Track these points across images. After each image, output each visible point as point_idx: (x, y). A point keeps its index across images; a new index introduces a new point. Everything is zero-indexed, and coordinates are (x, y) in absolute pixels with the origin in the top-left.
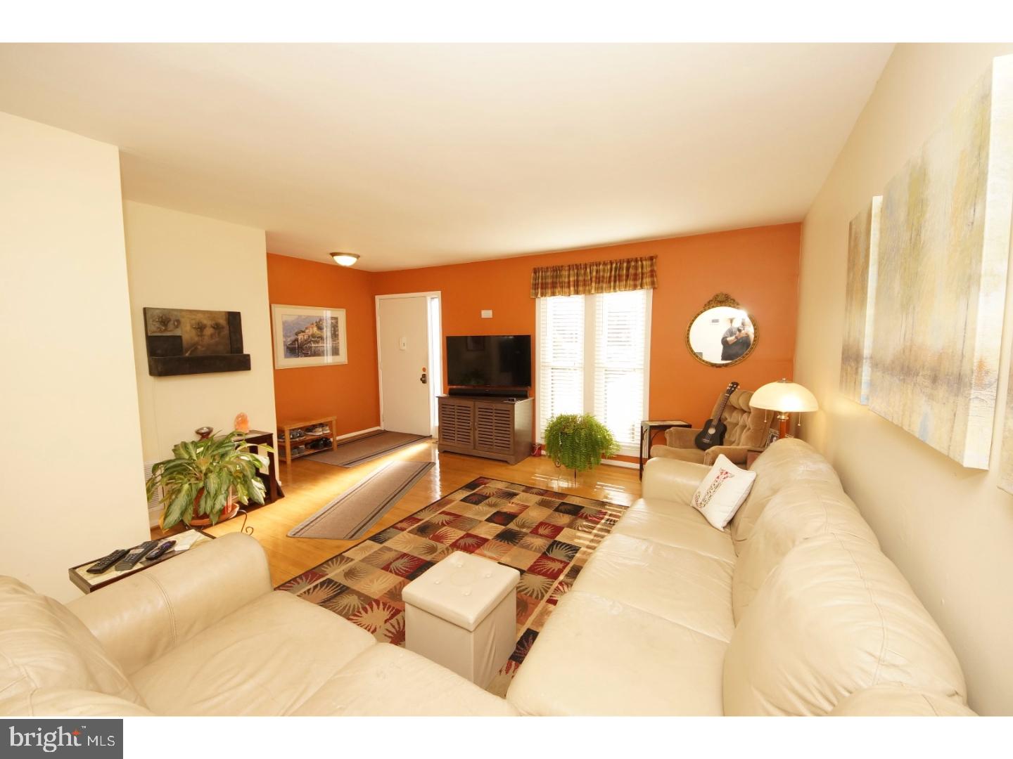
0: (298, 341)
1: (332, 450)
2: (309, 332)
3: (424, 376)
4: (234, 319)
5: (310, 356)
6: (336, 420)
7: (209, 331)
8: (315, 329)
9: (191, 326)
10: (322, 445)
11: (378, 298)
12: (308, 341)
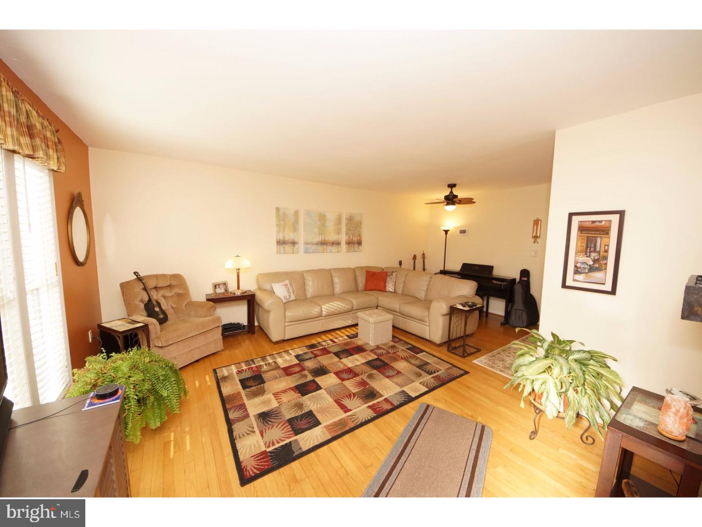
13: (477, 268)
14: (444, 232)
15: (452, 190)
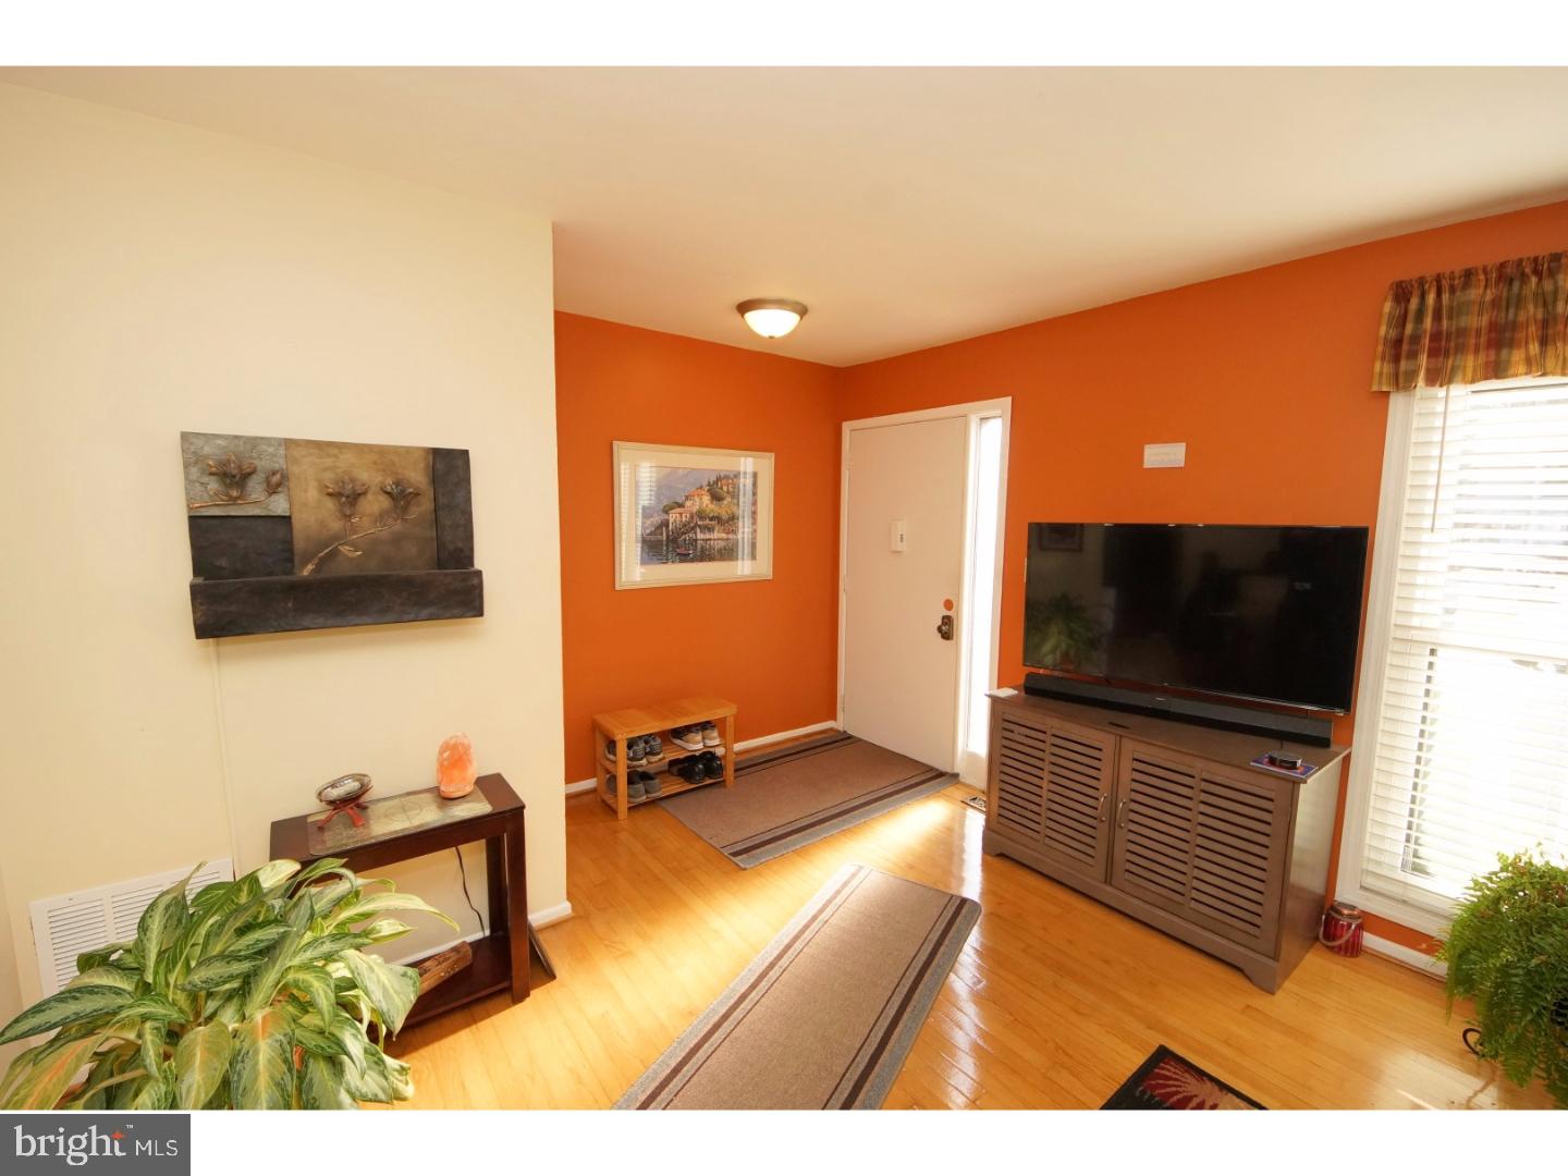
0: (667, 526)
1: (722, 784)
2: (693, 506)
3: (947, 621)
4: (450, 468)
5: (692, 561)
6: (736, 717)
7: (374, 504)
8: (706, 499)
9: (323, 487)
10: (701, 771)
11: (847, 426)
12: (689, 527)
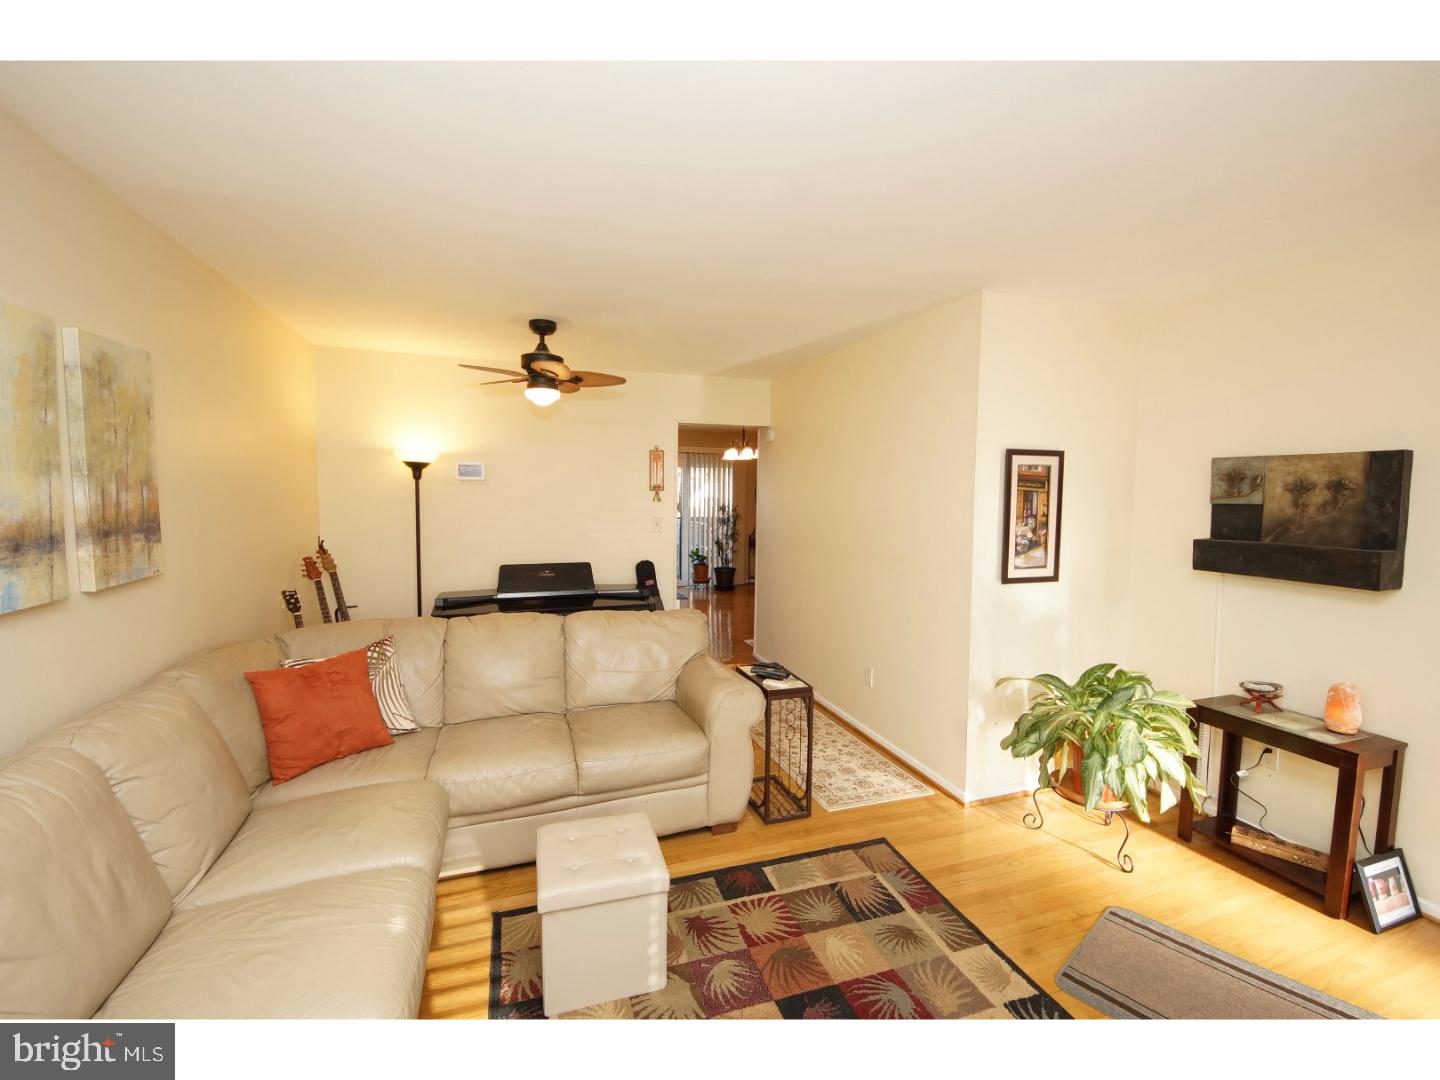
4: (1396, 466)
7: (1318, 497)
9: (1285, 486)
13: (547, 573)
14: (409, 471)
15: (542, 340)
